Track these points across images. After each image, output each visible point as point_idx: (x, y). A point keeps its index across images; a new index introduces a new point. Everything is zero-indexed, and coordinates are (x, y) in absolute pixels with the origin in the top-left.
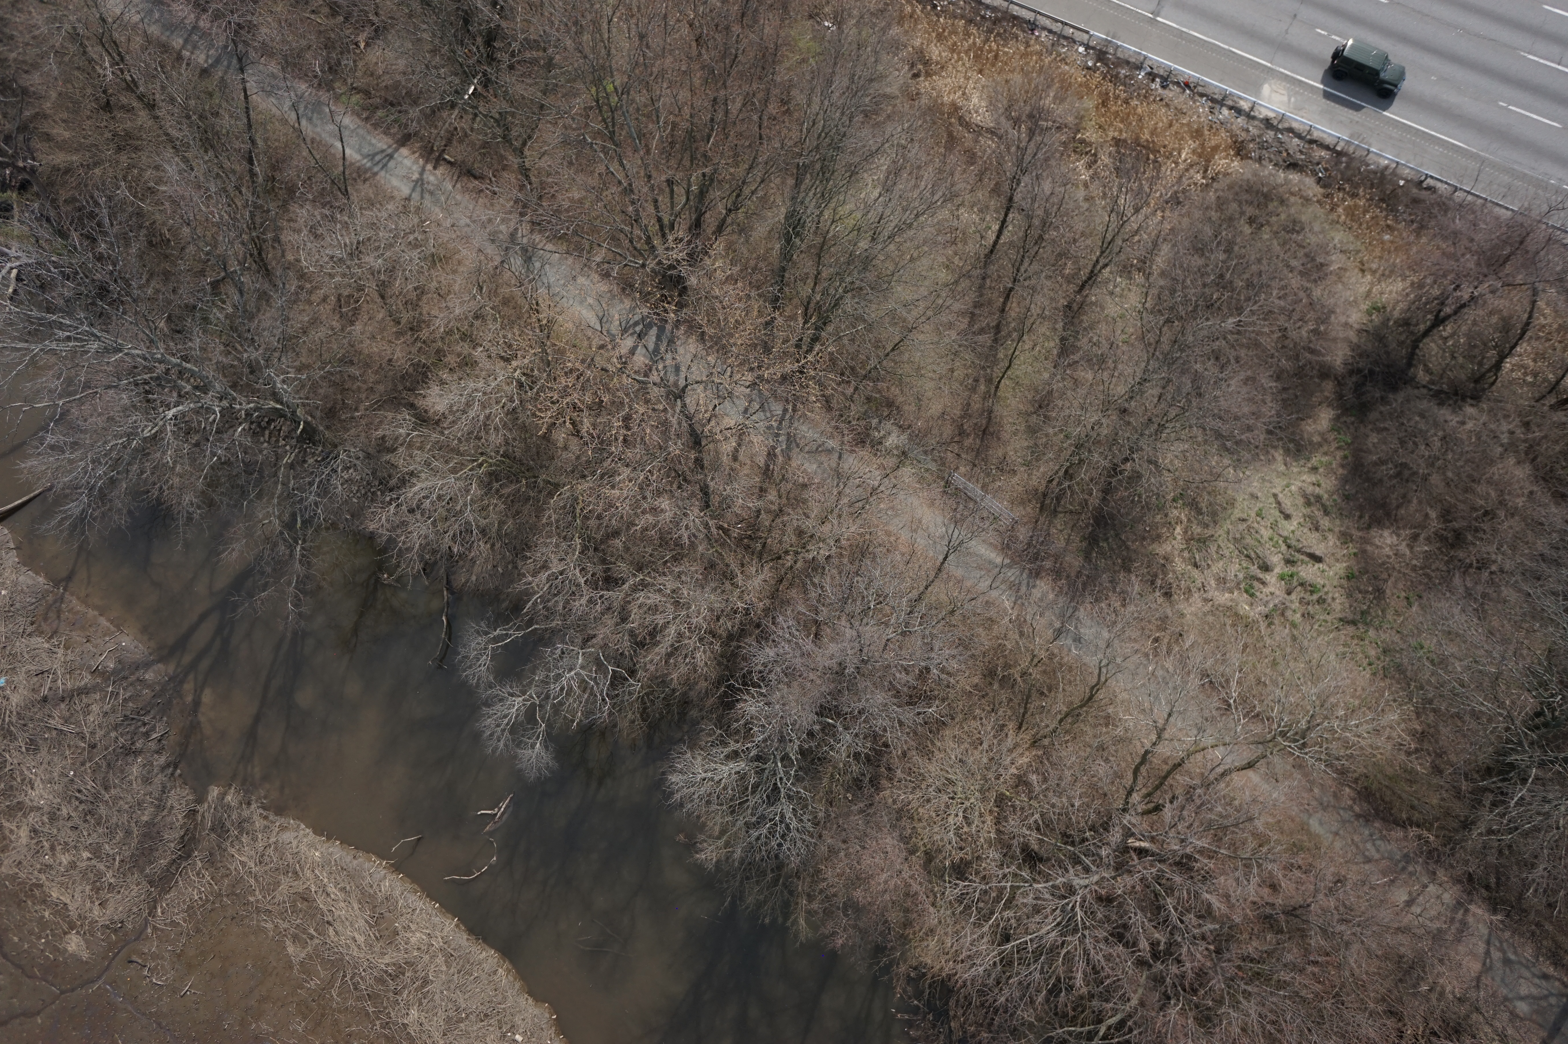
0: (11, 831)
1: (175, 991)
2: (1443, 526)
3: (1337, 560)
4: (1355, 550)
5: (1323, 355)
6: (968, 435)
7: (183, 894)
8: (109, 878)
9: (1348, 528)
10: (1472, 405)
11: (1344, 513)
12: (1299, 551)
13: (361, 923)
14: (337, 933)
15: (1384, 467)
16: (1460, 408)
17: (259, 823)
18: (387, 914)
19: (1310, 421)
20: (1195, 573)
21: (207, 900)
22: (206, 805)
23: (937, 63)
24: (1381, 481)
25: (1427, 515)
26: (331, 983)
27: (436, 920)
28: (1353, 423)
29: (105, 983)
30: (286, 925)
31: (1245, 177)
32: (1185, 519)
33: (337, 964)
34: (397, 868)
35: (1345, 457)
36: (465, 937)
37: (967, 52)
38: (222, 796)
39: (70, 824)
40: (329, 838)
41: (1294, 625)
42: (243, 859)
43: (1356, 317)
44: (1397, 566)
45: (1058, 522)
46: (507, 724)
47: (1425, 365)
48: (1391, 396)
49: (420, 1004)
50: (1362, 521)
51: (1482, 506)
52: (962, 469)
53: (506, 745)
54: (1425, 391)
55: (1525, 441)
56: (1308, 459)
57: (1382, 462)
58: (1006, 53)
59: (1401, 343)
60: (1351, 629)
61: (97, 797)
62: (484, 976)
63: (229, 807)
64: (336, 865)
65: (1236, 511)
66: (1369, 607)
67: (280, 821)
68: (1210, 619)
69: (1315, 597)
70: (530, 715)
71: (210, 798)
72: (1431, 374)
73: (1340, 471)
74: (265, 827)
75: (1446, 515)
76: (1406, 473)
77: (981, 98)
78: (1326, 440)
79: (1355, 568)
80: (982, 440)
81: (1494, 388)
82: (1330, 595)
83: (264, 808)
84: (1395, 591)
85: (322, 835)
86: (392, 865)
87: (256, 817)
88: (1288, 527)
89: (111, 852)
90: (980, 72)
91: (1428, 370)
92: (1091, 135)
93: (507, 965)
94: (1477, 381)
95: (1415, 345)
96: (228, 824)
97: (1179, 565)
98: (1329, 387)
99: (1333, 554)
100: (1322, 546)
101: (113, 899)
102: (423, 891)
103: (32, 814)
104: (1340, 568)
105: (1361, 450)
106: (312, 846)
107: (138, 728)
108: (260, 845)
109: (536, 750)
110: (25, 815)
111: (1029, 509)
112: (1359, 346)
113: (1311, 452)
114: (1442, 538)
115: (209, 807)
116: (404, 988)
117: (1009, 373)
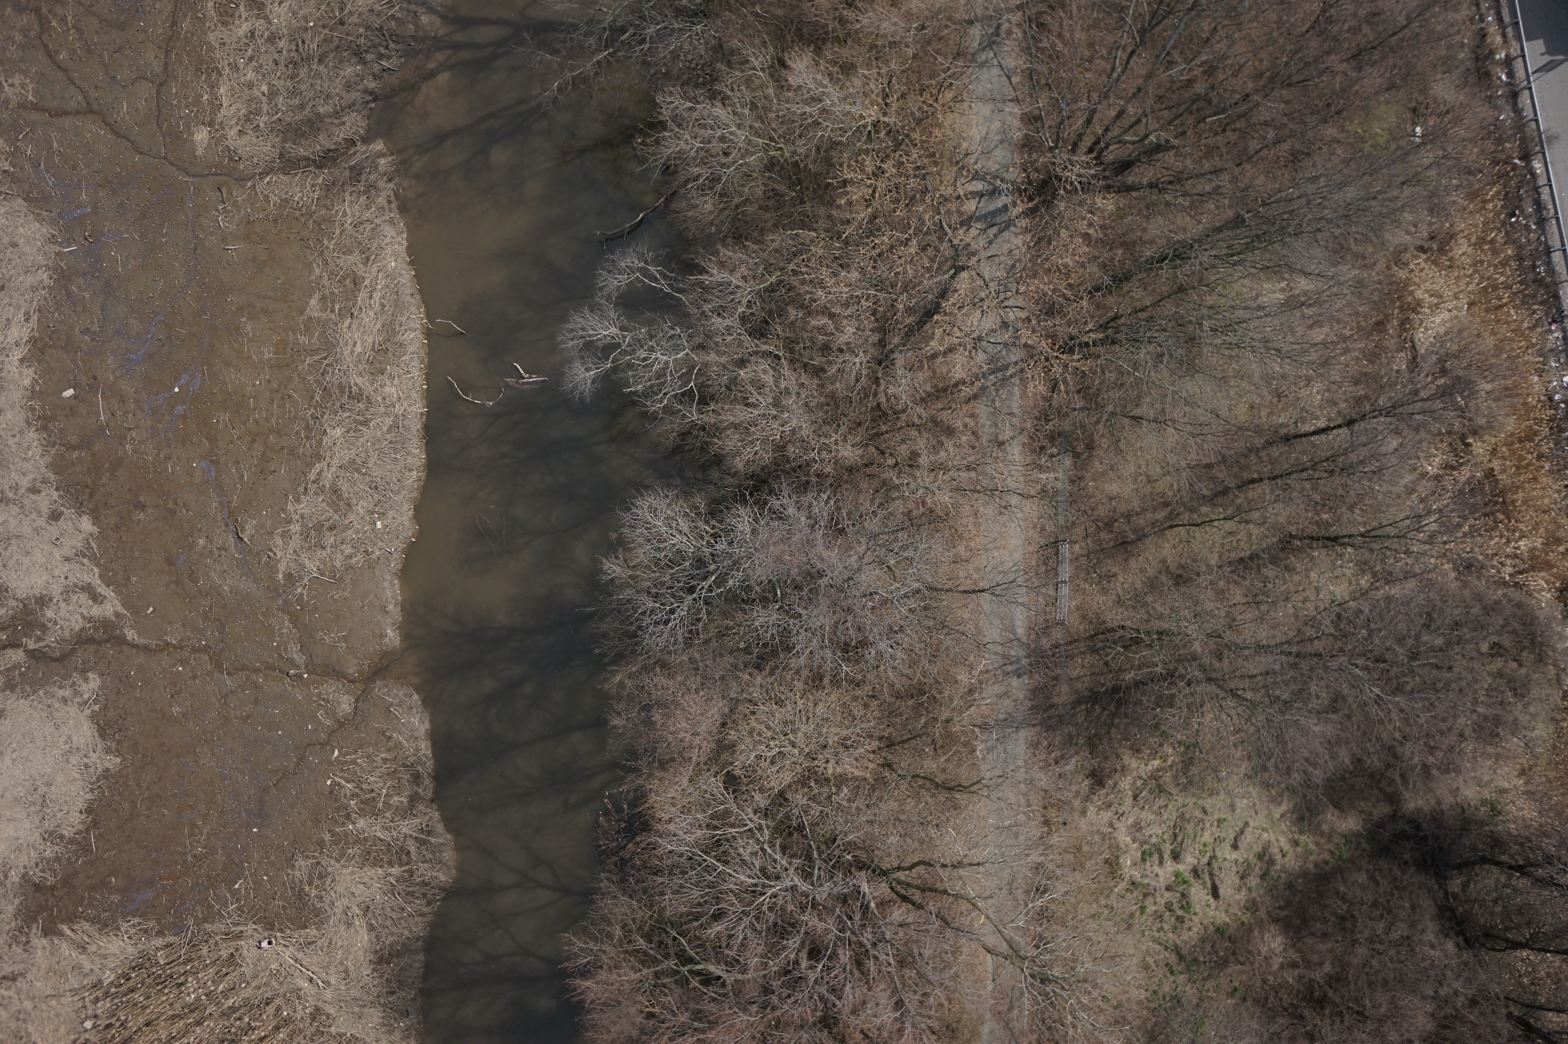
0: (240, 16)
1: (224, 240)
2: (1322, 982)
3: (1227, 911)
4: (1246, 921)
5: (1407, 789)
6: (1111, 532)
7: (291, 187)
8: (262, 120)
9: (1262, 903)
10: (1457, 945)
11: (1274, 892)
12: (1211, 875)
13: (370, 340)
14: (349, 327)
15: (1340, 903)
16: (1446, 936)
17: (381, 200)
18: (390, 354)
19: (1336, 812)
20: (1129, 801)
21: (300, 209)
22: (364, 148)
23: (1451, 259)
24: (1326, 906)
25: (1321, 964)
26: (313, 352)
27: (414, 395)
28: (1364, 850)
29: (193, 183)
30: (327, 284)
31: (1537, 613)
32: (1169, 762)
33: (329, 346)
34: (428, 334)
35: (1327, 863)
36: (419, 427)
37: (1482, 278)
38: (381, 155)
39: (276, 56)
40: (411, 263)
41: (1143, 909)
42: (348, 210)
43: (1470, 794)
44: (1256, 965)
45: (1089, 659)
46: (589, 336)
47: (1469, 881)
48: (1412, 869)
49: (348, 432)
50: (1278, 911)
51: (1364, 1006)
52: (1077, 547)
53: (573, 346)
54: (1441, 894)
55: (1457, 1010)
56: (1301, 832)
57: (1343, 898)
58: (1508, 314)
59: (1474, 848)
60: (1173, 959)
61: (309, 59)
62: (401, 464)
63: (376, 167)
64: (396, 285)
65: (1209, 800)
66: (1205, 962)
67: (395, 214)
68: (1097, 838)
69: (1180, 913)
70: (610, 347)
71: (371, 147)
72: (1464, 891)
73: (1311, 866)
74: (382, 208)
75: (1334, 980)
76: (1349, 924)
77: (1443, 323)
78: (1330, 837)
79: (1231, 931)
80: (1115, 547)
81: (1492, 953)
82: (1192, 924)
83: (396, 195)
84: (1235, 975)
85: (409, 255)
86: (428, 328)
87: (384, 194)
88: (1226, 852)
89: (280, 106)
90: (1471, 304)
91: (1465, 886)
92: (1479, 448)
93: (423, 475)
94: (1487, 935)
95: (1484, 860)
96: (363, 177)
97: (1125, 783)
98: (1382, 810)
99: (1229, 905)
100: (1230, 891)
101: (251, 136)
102: (427, 368)
103: (262, 21)
104: (1222, 918)
105: (1342, 873)
106: (396, 255)
107: (380, 45)
108: (367, 215)
109: (588, 374)
110: (258, 16)
111: (1082, 628)
112: (1443, 813)
113: (1309, 831)
114: (1310, 988)
115: (365, 152)
116: (350, 410)
117: (1193, 528)
